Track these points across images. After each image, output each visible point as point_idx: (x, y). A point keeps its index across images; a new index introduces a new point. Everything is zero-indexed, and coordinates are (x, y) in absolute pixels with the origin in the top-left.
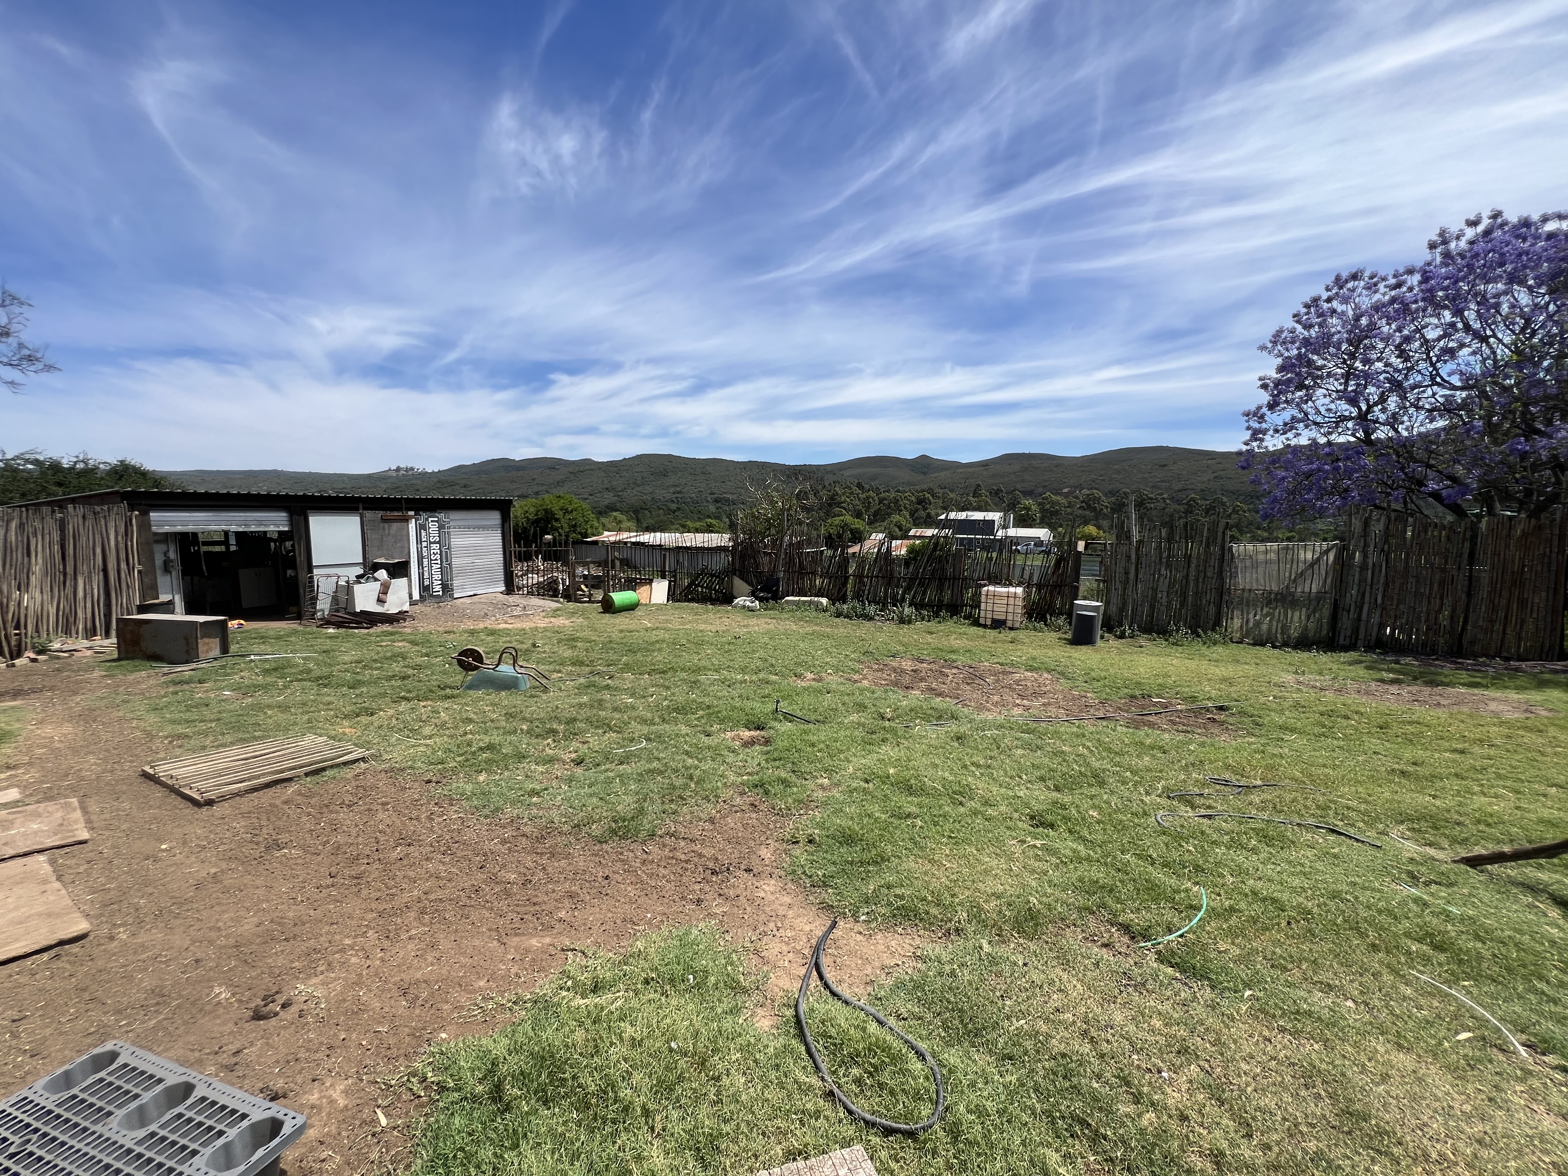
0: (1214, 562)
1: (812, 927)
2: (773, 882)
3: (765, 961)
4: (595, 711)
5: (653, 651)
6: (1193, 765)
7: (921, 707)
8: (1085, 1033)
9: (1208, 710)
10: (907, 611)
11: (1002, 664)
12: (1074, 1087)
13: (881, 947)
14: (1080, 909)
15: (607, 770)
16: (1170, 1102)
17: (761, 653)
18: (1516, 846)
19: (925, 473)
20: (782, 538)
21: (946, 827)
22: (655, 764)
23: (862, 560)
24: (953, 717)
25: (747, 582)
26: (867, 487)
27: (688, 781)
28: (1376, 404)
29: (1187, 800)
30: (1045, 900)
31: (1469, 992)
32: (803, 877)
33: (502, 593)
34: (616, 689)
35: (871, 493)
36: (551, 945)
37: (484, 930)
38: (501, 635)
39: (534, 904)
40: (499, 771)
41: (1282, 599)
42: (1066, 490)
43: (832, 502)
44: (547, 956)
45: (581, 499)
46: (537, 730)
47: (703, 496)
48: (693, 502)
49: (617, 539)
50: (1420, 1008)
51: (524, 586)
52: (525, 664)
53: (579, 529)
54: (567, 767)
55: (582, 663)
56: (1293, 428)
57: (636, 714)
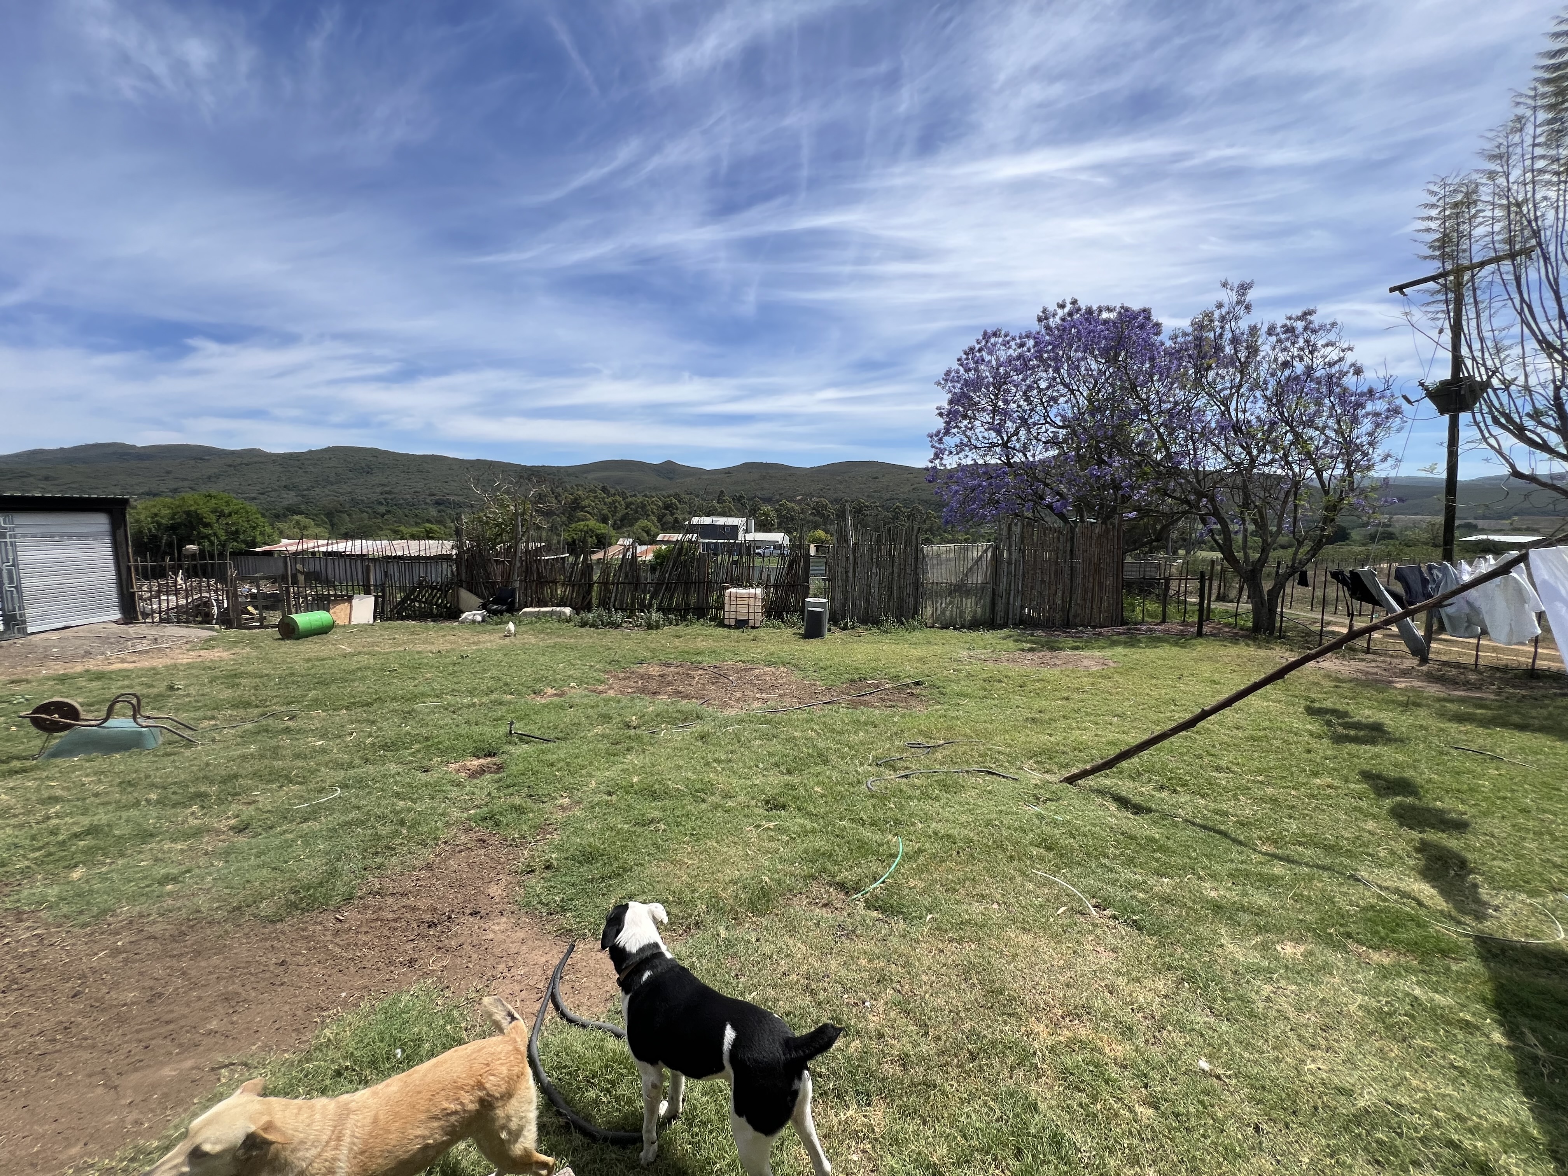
0: (911, 561)
1: (549, 957)
2: (504, 919)
4: (266, 762)
5: (353, 681)
6: (896, 734)
7: (667, 712)
8: (807, 989)
9: (907, 685)
10: (655, 616)
11: (744, 662)
14: (805, 878)
15: (285, 832)
16: (871, 1025)
17: (494, 672)
18: (1095, 763)
19: (671, 479)
20: (517, 544)
21: (688, 826)
22: (354, 815)
23: (605, 565)
24: (698, 717)
25: (476, 594)
26: (612, 491)
27: (399, 827)
28: (1012, 435)
29: (890, 765)
30: (776, 876)
31: (1066, 877)
32: (539, 907)
33: (116, 622)
34: (299, 731)
35: (617, 498)
36: (193, 1068)
37: (79, 1077)
38: (111, 679)
39: (167, 1023)
40: (108, 861)
41: (959, 589)
42: (799, 498)
43: (576, 506)
44: (188, 1084)
45: (245, 499)
46: (174, 797)
47: (421, 498)
48: (407, 504)
49: (300, 548)
50: (1037, 897)
51: (153, 612)
52: (154, 713)
53: (242, 537)
54: (222, 837)
55: (247, 705)
56: (963, 450)
57: (327, 758)
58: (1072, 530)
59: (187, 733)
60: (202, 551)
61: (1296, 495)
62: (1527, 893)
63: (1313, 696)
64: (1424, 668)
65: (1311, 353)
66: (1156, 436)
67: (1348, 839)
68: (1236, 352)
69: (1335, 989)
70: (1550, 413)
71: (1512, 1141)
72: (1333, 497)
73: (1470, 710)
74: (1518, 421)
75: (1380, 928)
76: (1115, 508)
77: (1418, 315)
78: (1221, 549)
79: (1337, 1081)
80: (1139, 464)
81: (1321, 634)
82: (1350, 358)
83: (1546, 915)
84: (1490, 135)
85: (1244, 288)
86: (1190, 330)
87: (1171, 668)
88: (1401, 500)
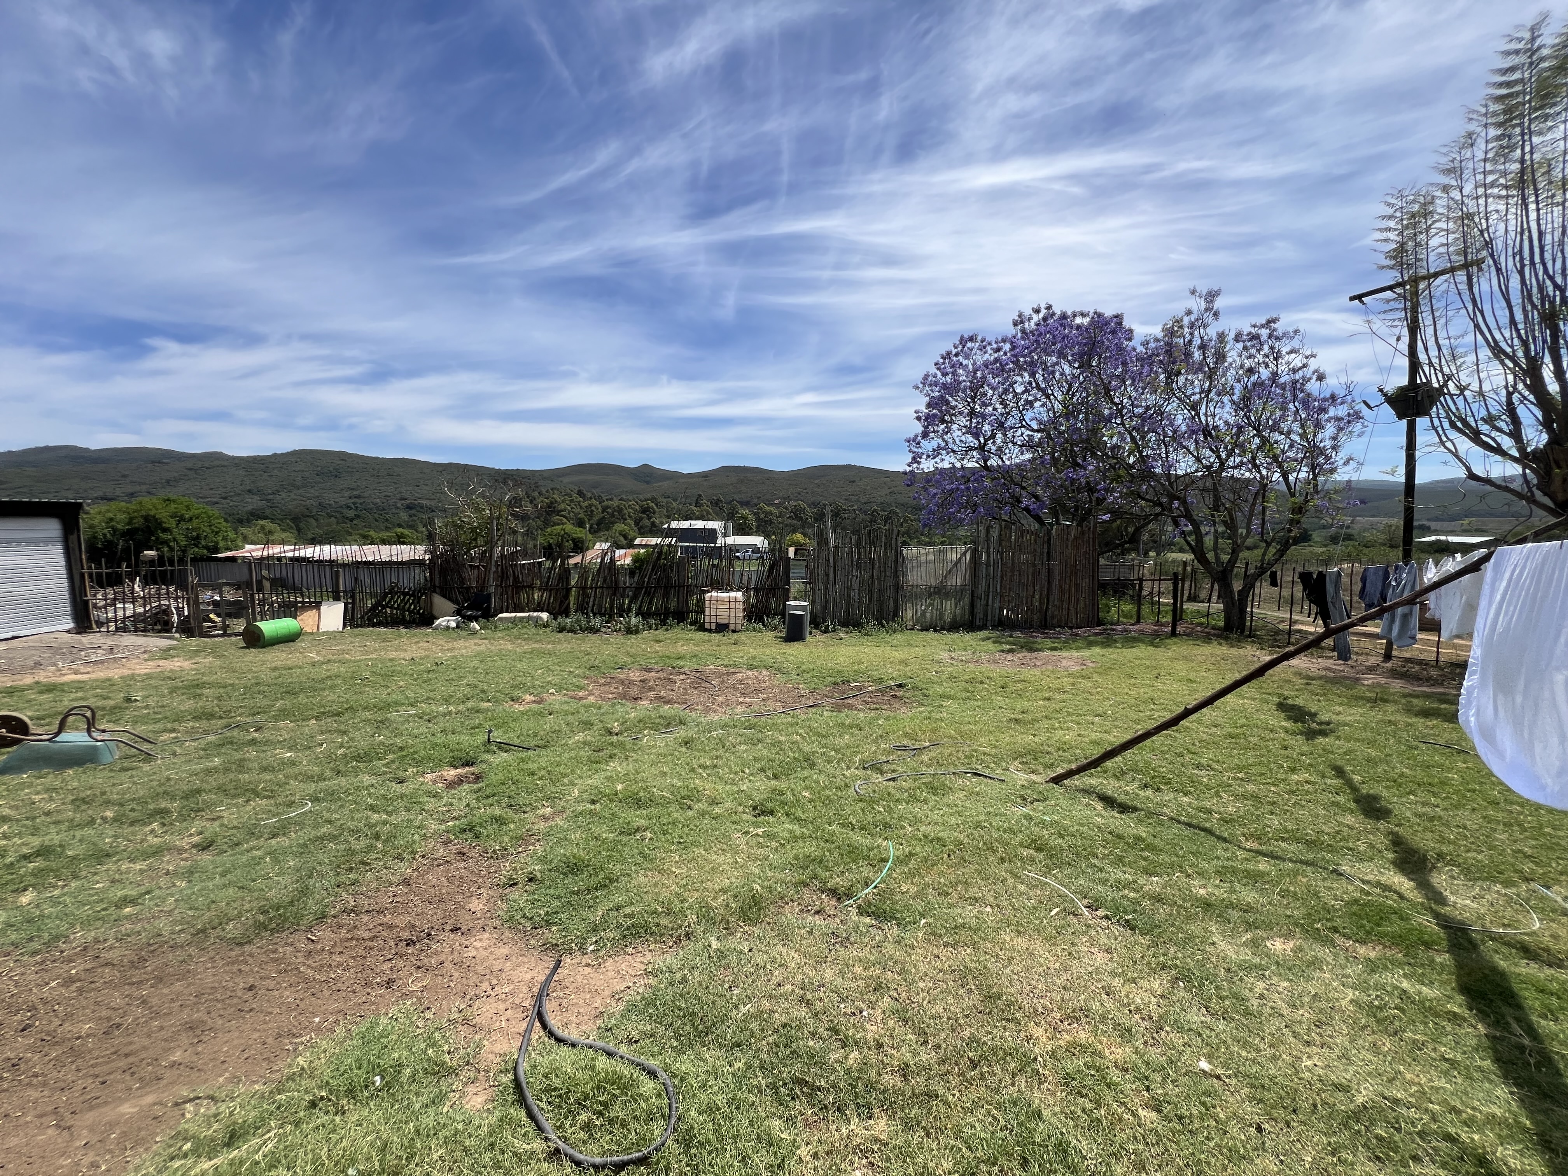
0: (891, 564)
1: (534, 973)
2: (486, 935)
3: (477, 1029)
4: (231, 775)
5: (324, 689)
6: (881, 736)
7: (650, 717)
8: (802, 999)
9: (891, 688)
10: (634, 620)
11: (726, 666)
12: (793, 1052)
13: (611, 974)
14: (796, 885)
15: (252, 849)
16: (870, 1036)
17: (470, 679)
18: (1079, 763)
19: (648, 483)
20: (492, 548)
21: (675, 834)
22: (325, 829)
23: (583, 569)
24: (681, 723)
25: (450, 600)
26: (589, 495)
27: (374, 842)
29: (877, 768)
30: (766, 884)
31: (1057, 878)
32: (523, 921)
33: (68, 632)
34: (267, 743)
35: (594, 501)
36: (155, 1104)
37: (28, 1119)
38: (63, 691)
39: (127, 1055)
40: (60, 883)
41: (938, 592)
42: (777, 502)
43: (551, 510)
44: (149, 1121)
45: (207, 503)
46: (132, 814)
47: (391, 502)
48: (377, 509)
49: (265, 553)
50: (1029, 899)
51: (108, 620)
52: (111, 726)
53: (203, 542)
54: (185, 855)
55: (211, 716)
56: (939, 454)
57: (296, 770)
58: (1049, 533)
59: (145, 747)
60: (161, 557)
61: (1264, 497)
62: (1502, 883)
63: (1286, 693)
64: (1389, 665)
65: (1276, 359)
66: (1129, 439)
67: (1327, 834)
68: (1205, 358)
69: (1326, 985)
70: (1503, 417)
71: (1505, 1132)
72: (1299, 499)
73: (1435, 706)
74: (1474, 425)
75: (1365, 922)
76: (1090, 510)
77: (1378, 325)
78: (1193, 550)
79: (1333, 1077)
80: (1112, 467)
81: (1290, 632)
82: (1313, 364)
83: (1521, 905)
84: (1444, 150)
85: (1212, 296)
86: (1160, 335)
87: (1148, 667)
88: (1363, 502)
